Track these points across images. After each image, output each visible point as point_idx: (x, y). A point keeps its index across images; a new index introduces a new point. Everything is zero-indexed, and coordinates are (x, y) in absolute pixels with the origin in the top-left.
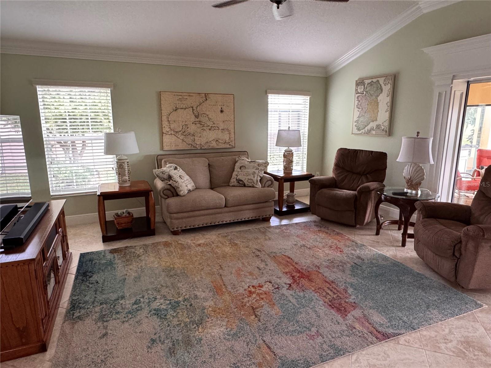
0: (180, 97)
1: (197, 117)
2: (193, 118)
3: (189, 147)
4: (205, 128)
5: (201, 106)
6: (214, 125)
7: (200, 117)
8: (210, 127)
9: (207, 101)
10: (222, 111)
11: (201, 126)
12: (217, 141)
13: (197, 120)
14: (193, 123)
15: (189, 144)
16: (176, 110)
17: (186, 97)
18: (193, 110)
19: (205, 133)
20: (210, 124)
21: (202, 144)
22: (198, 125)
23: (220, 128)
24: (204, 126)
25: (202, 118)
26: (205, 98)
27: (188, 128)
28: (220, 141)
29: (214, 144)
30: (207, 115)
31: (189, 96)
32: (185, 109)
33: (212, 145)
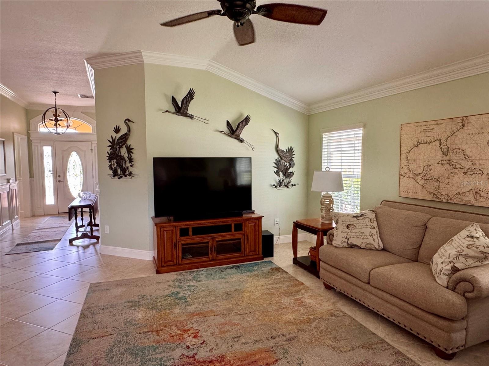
0: (425, 128)
1: (445, 154)
2: (439, 156)
3: (429, 197)
4: (456, 171)
5: (453, 138)
6: (473, 167)
7: (450, 154)
8: (465, 170)
9: (465, 128)
11: (451, 167)
12: (476, 193)
13: (446, 158)
14: (438, 163)
15: (430, 193)
16: (418, 145)
17: (431, 127)
18: (441, 144)
19: (456, 178)
20: (468, 165)
21: (449, 195)
22: (447, 166)
23: (485, 173)
24: (455, 168)
25: (452, 156)
26: (461, 124)
27: (431, 170)
29: (470, 198)
30: (463, 151)
31: (437, 124)
32: (430, 143)
33: (467, 198)
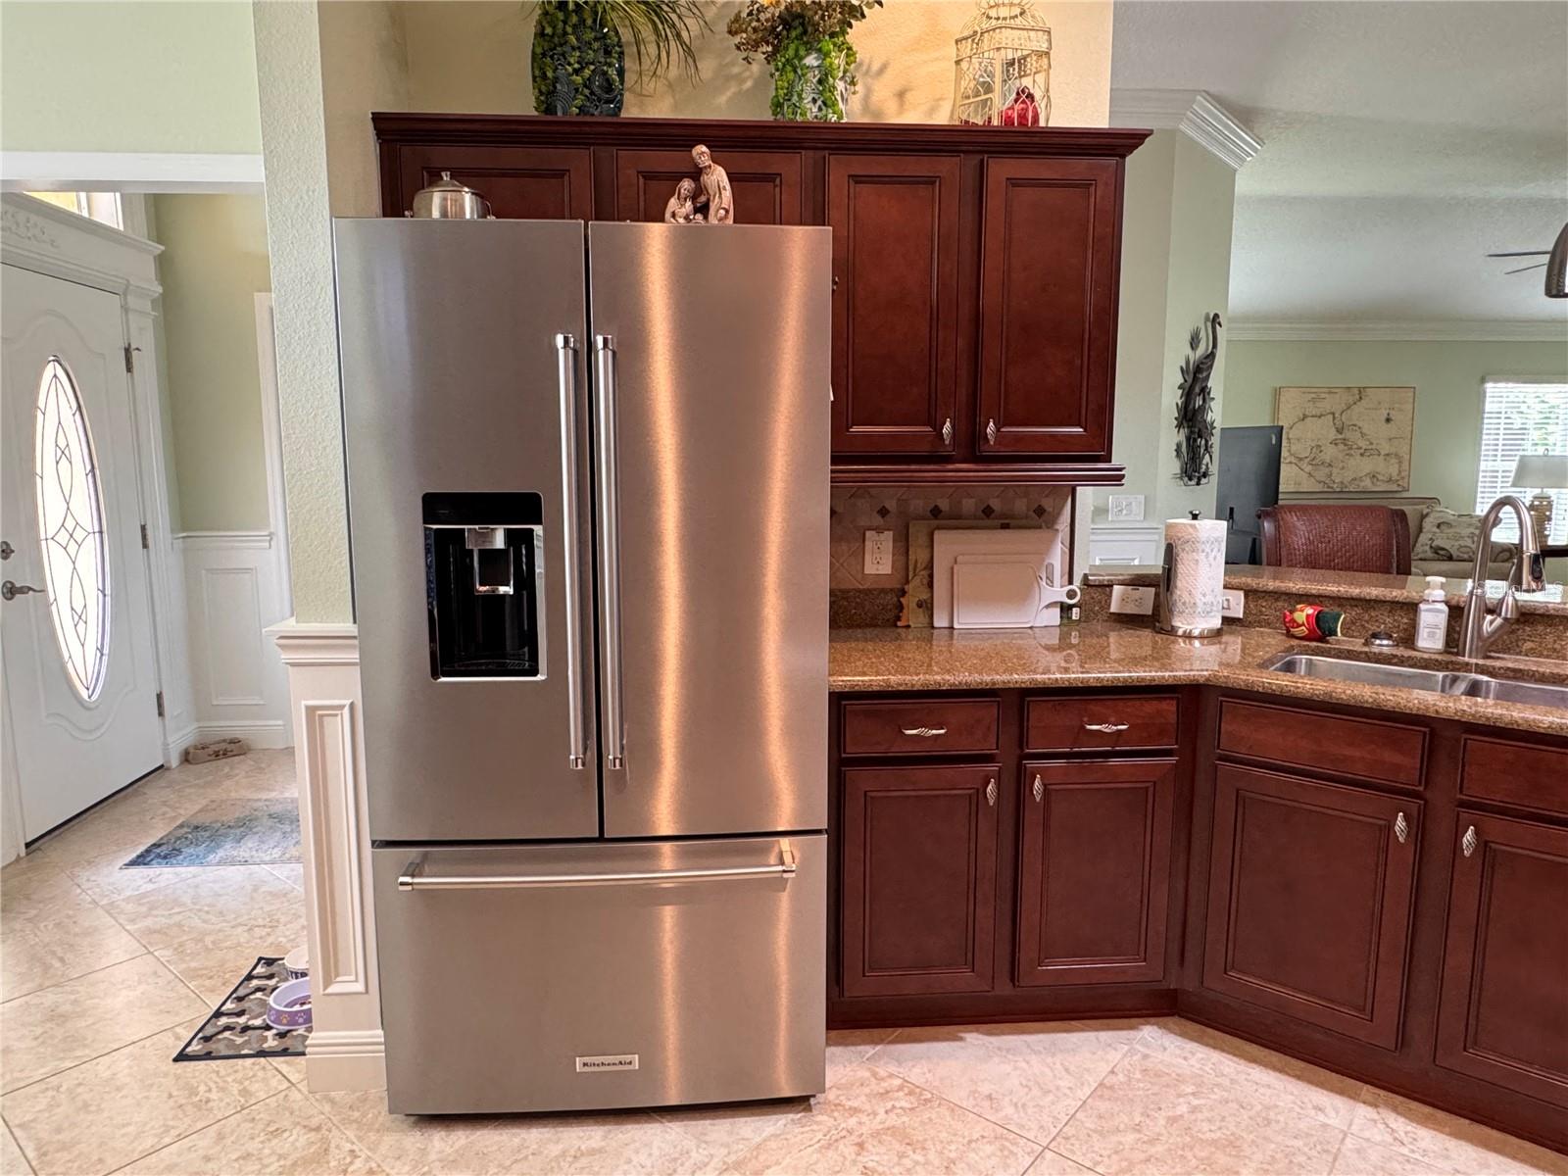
0: (1313, 396)
1: (1340, 431)
2: (1333, 434)
3: (1319, 488)
4: (1352, 452)
5: (1349, 411)
6: (1370, 447)
7: (1345, 431)
8: (1362, 451)
9: (1362, 401)
10: (1388, 420)
11: (1346, 448)
12: (1374, 476)
13: (1340, 437)
14: (1331, 443)
15: (1320, 482)
16: (1303, 420)
17: (1323, 396)
18: (1334, 418)
19: (1352, 462)
20: (1363, 444)
21: (1345, 482)
22: (1341, 447)
23: (1383, 453)
24: (1351, 449)
25: (1347, 434)
26: (1358, 397)
27: (1321, 451)
28: (1380, 477)
29: (1367, 484)
30: (1360, 428)
31: (1330, 393)
32: (1320, 417)
33: (1362, 484)
